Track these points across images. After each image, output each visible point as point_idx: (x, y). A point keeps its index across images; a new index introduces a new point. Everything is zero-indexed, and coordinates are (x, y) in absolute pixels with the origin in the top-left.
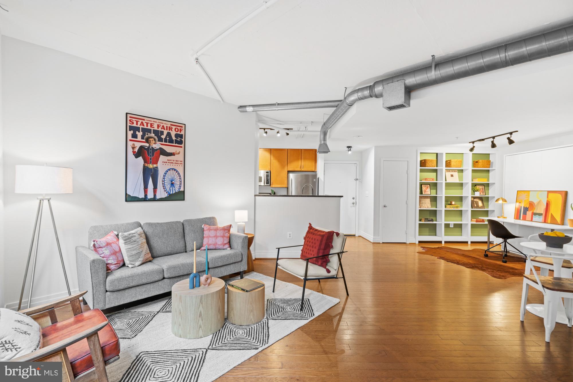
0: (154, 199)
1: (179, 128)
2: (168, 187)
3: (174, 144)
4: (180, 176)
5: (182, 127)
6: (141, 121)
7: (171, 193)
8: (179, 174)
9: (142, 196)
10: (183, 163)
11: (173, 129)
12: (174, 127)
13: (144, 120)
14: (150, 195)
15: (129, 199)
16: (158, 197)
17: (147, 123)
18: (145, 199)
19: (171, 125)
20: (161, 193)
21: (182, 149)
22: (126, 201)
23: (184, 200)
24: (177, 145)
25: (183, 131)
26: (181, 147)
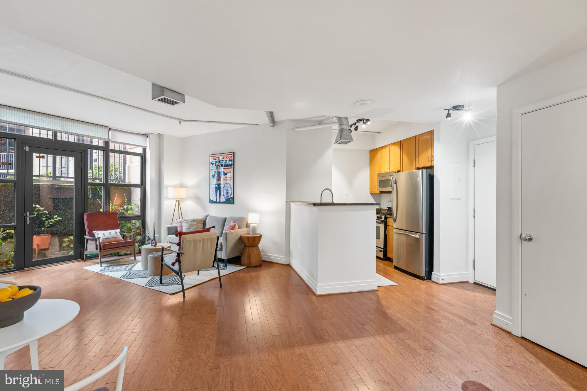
0: (220, 202)
1: (230, 156)
2: (225, 194)
3: (228, 167)
4: (231, 187)
5: (232, 154)
6: (214, 157)
7: (227, 199)
8: (230, 186)
9: (215, 201)
10: (233, 178)
11: (228, 158)
12: (228, 156)
13: (216, 156)
14: (218, 201)
15: (211, 202)
16: (221, 201)
17: (217, 158)
18: (216, 202)
19: (227, 155)
20: (223, 199)
21: (232, 169)
22: (210, 203)
23: (234, 203)
24: (229, 167)
25: (233, 157)
26: (232, 168)
